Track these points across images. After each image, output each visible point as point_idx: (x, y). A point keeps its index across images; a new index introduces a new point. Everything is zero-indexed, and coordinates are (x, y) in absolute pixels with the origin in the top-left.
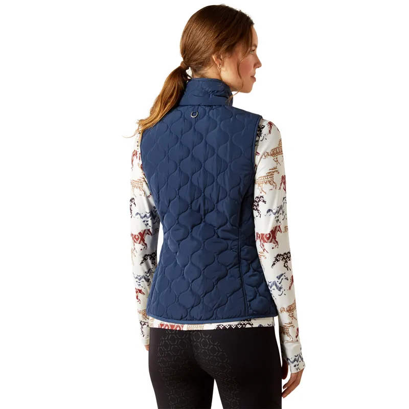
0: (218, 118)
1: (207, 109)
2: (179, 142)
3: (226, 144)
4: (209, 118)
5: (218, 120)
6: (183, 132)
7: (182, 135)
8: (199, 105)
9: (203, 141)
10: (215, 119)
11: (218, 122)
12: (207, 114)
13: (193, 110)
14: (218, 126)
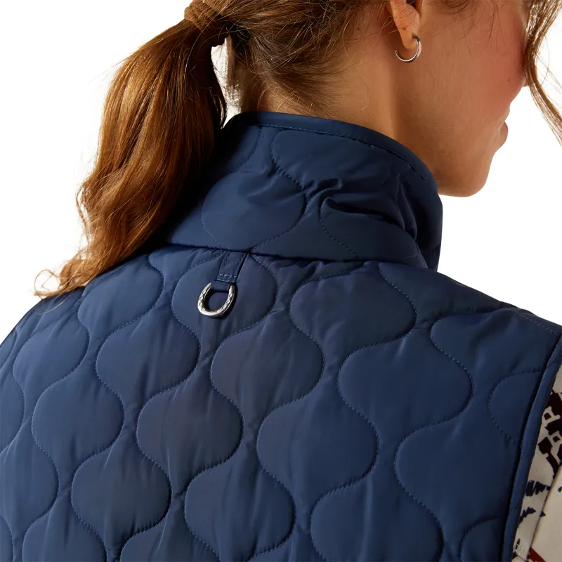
0: (331, 332)
1: (284, 277)
2: (123, 436)
3: (356, 486)
4: (285, 326)
5: (328, 345)
6: (150, 387)
7: (142, 399)
8: (248, 252)
9: (242, 452)
10: (316, 336)
11: (330, 360)
12: (279, 307)
13: (213, 277)
14: (326, 378)
